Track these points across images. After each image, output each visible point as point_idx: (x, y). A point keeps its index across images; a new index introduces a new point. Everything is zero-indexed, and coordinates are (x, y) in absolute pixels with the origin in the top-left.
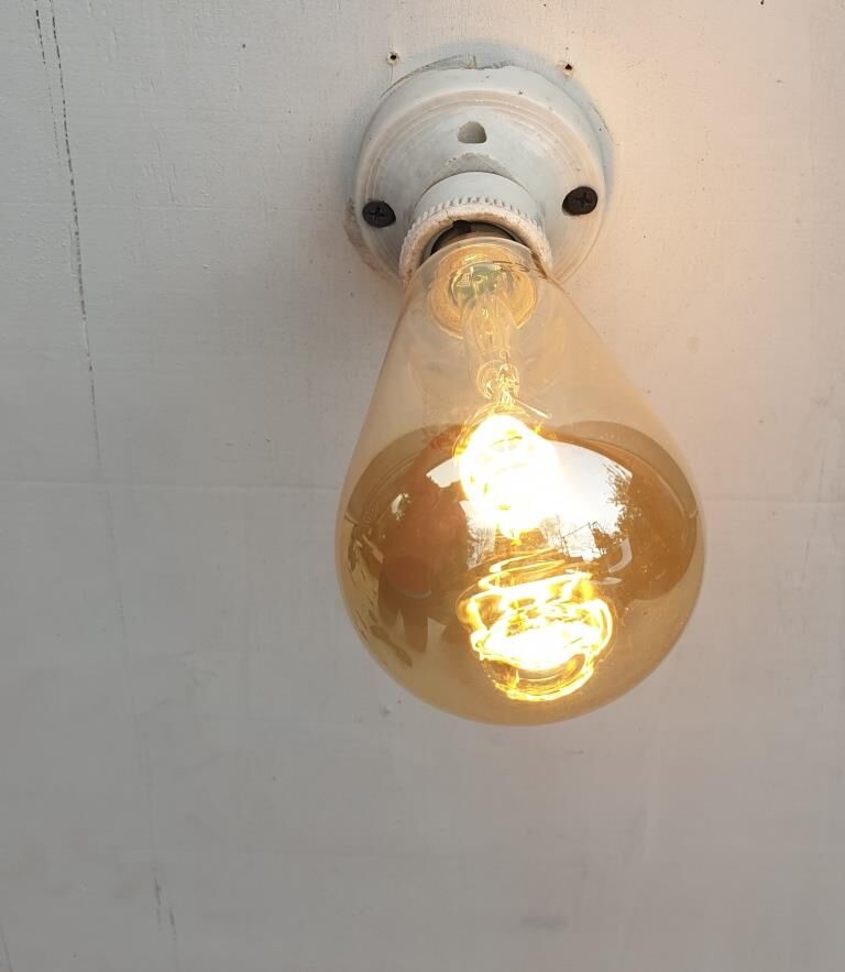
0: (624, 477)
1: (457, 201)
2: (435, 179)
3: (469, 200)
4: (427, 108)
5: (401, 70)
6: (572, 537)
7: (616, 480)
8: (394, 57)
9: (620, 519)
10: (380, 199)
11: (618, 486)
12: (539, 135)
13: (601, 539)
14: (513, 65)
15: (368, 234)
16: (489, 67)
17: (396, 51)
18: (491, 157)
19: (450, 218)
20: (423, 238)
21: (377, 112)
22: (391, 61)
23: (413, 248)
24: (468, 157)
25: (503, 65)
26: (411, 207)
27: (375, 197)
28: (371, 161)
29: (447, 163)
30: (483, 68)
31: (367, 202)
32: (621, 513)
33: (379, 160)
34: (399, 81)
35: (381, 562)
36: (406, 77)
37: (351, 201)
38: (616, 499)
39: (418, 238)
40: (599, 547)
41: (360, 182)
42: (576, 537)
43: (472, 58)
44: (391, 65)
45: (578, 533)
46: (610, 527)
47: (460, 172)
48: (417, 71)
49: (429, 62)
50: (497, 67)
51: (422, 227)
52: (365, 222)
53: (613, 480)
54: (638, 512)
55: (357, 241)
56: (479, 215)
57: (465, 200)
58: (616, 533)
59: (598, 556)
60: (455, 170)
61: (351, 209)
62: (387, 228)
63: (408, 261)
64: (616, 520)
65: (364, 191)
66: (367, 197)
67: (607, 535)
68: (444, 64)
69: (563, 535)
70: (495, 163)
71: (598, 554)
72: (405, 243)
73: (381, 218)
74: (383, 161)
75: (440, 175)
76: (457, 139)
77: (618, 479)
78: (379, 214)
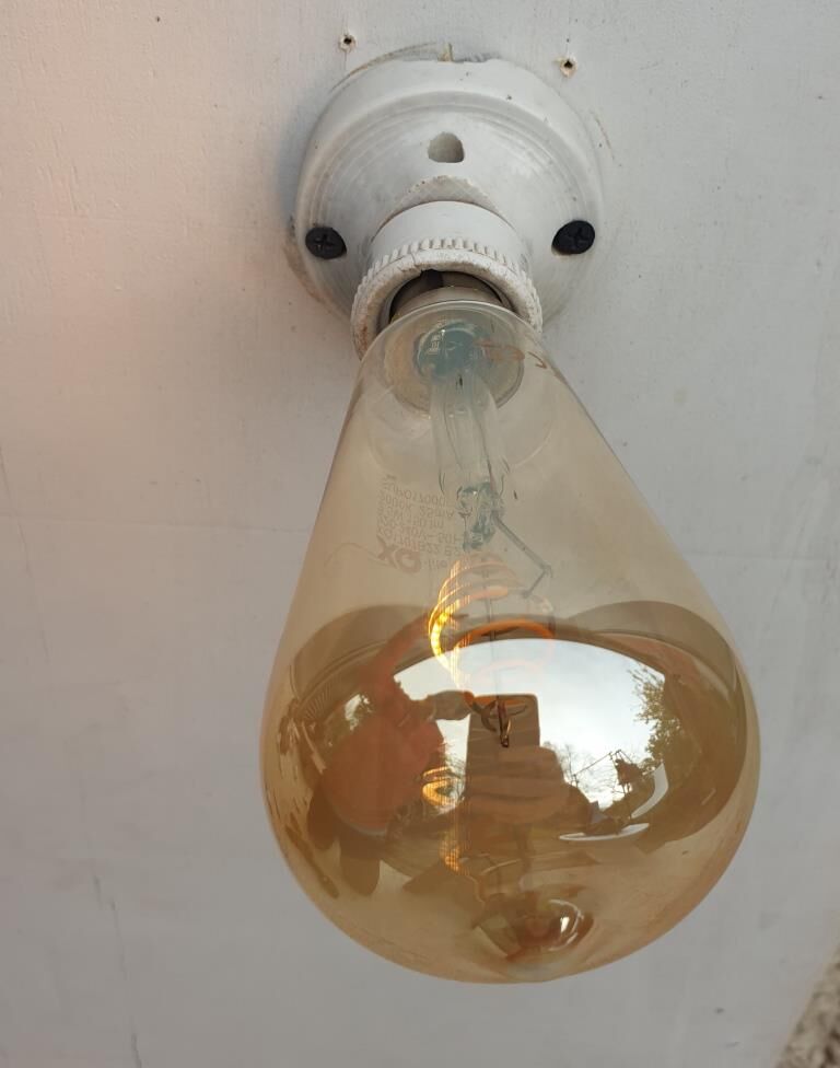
0: (654, 683)
1: (426, 244)
2: (398, 207)
3: (443, 242)
4: (390, 112)
5: (357, 57)
6: (587, 772)
7: (646, 689)
8: (348, 41)
9: (652, 741)
10: (328, 225)
11: (647, 695)
12: (530, 154)
13: (626, 771)
14: (499, 57)
15: (311, 264)
16: (470, 60)
17: (352, 33)
18: (469, 182)
19: (417, 266)
20: (382, 290)
21: (326, 110)
22: (345, 46)
23: (369, 302)
24: (441, 181)
25: (486, 58)
26: (367, 240)
27: (321, 222)
28: (317, 176)
29: (413, 188)
30: (461, 61)
31: (311, 227)
32: (654, 732)
33: (327, 176)
34: (353, 73)
35: (321, 771)
36: (363, 67)
37: (292, 219)
38: (646, 714)
39: (376, 289)
40: (622, 783)
41: (303, 201)
42: (592, 773)
43: (447, 47)
44: (345, 50)
45: (595, 767)
46: (638, 753)
47: (431, 200)
48: (377, 61)
49: (392, 49)
50: (479, 61)
51: (381, 276)
52: (308, 252)
53: (641, 689)
54: (675, 724)
55: (297, 266)
56: (455, 264)
57: (437, 243)
58: (647, 760)
59: (620, 796)
60: (424, 197)
61: (291, 230)
62: (335, 261)
63: (362, 317)
64: (646, 743)
65: (308, 213)
66: (311, 221)
67: (633, 766)
68: (412, 52)
69: (574, 772)
70: (474, 190)
71: (619, 793)
72: (359, 292)
73: (328, 248)
74: (331, 177)
75: (403, 202)
76: (427, 156)
77: (648, 687)
78: (326, 242)
